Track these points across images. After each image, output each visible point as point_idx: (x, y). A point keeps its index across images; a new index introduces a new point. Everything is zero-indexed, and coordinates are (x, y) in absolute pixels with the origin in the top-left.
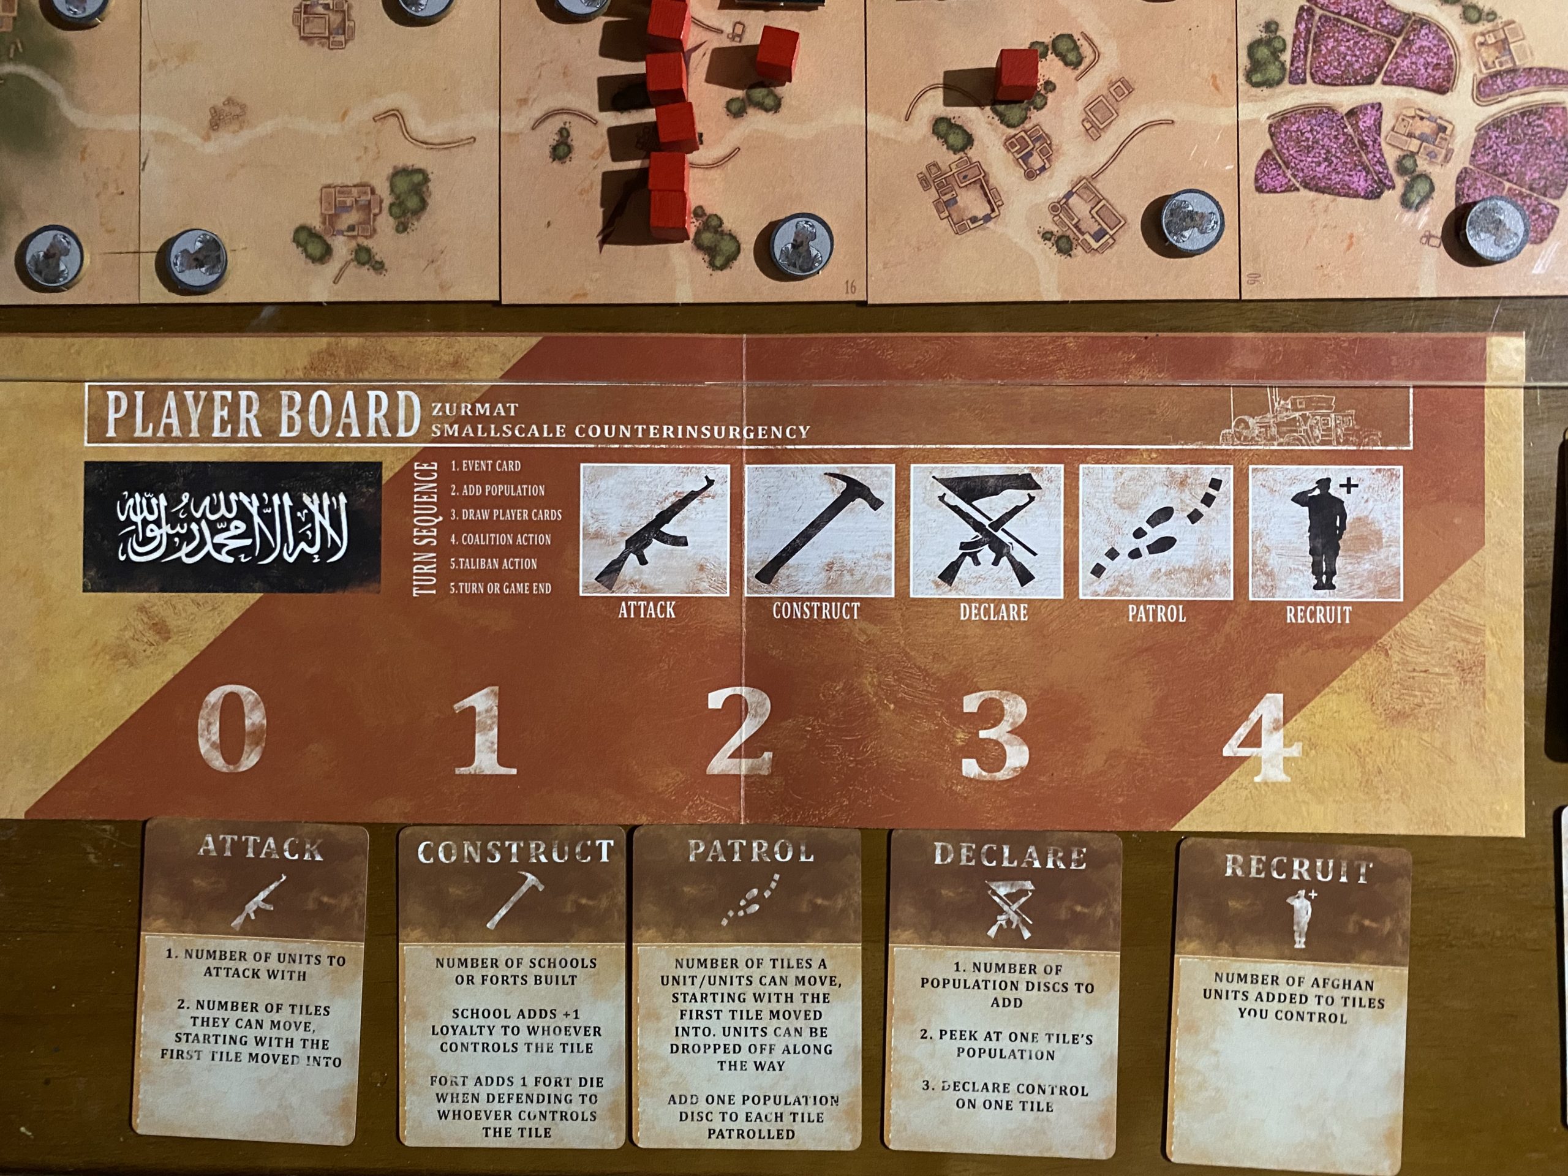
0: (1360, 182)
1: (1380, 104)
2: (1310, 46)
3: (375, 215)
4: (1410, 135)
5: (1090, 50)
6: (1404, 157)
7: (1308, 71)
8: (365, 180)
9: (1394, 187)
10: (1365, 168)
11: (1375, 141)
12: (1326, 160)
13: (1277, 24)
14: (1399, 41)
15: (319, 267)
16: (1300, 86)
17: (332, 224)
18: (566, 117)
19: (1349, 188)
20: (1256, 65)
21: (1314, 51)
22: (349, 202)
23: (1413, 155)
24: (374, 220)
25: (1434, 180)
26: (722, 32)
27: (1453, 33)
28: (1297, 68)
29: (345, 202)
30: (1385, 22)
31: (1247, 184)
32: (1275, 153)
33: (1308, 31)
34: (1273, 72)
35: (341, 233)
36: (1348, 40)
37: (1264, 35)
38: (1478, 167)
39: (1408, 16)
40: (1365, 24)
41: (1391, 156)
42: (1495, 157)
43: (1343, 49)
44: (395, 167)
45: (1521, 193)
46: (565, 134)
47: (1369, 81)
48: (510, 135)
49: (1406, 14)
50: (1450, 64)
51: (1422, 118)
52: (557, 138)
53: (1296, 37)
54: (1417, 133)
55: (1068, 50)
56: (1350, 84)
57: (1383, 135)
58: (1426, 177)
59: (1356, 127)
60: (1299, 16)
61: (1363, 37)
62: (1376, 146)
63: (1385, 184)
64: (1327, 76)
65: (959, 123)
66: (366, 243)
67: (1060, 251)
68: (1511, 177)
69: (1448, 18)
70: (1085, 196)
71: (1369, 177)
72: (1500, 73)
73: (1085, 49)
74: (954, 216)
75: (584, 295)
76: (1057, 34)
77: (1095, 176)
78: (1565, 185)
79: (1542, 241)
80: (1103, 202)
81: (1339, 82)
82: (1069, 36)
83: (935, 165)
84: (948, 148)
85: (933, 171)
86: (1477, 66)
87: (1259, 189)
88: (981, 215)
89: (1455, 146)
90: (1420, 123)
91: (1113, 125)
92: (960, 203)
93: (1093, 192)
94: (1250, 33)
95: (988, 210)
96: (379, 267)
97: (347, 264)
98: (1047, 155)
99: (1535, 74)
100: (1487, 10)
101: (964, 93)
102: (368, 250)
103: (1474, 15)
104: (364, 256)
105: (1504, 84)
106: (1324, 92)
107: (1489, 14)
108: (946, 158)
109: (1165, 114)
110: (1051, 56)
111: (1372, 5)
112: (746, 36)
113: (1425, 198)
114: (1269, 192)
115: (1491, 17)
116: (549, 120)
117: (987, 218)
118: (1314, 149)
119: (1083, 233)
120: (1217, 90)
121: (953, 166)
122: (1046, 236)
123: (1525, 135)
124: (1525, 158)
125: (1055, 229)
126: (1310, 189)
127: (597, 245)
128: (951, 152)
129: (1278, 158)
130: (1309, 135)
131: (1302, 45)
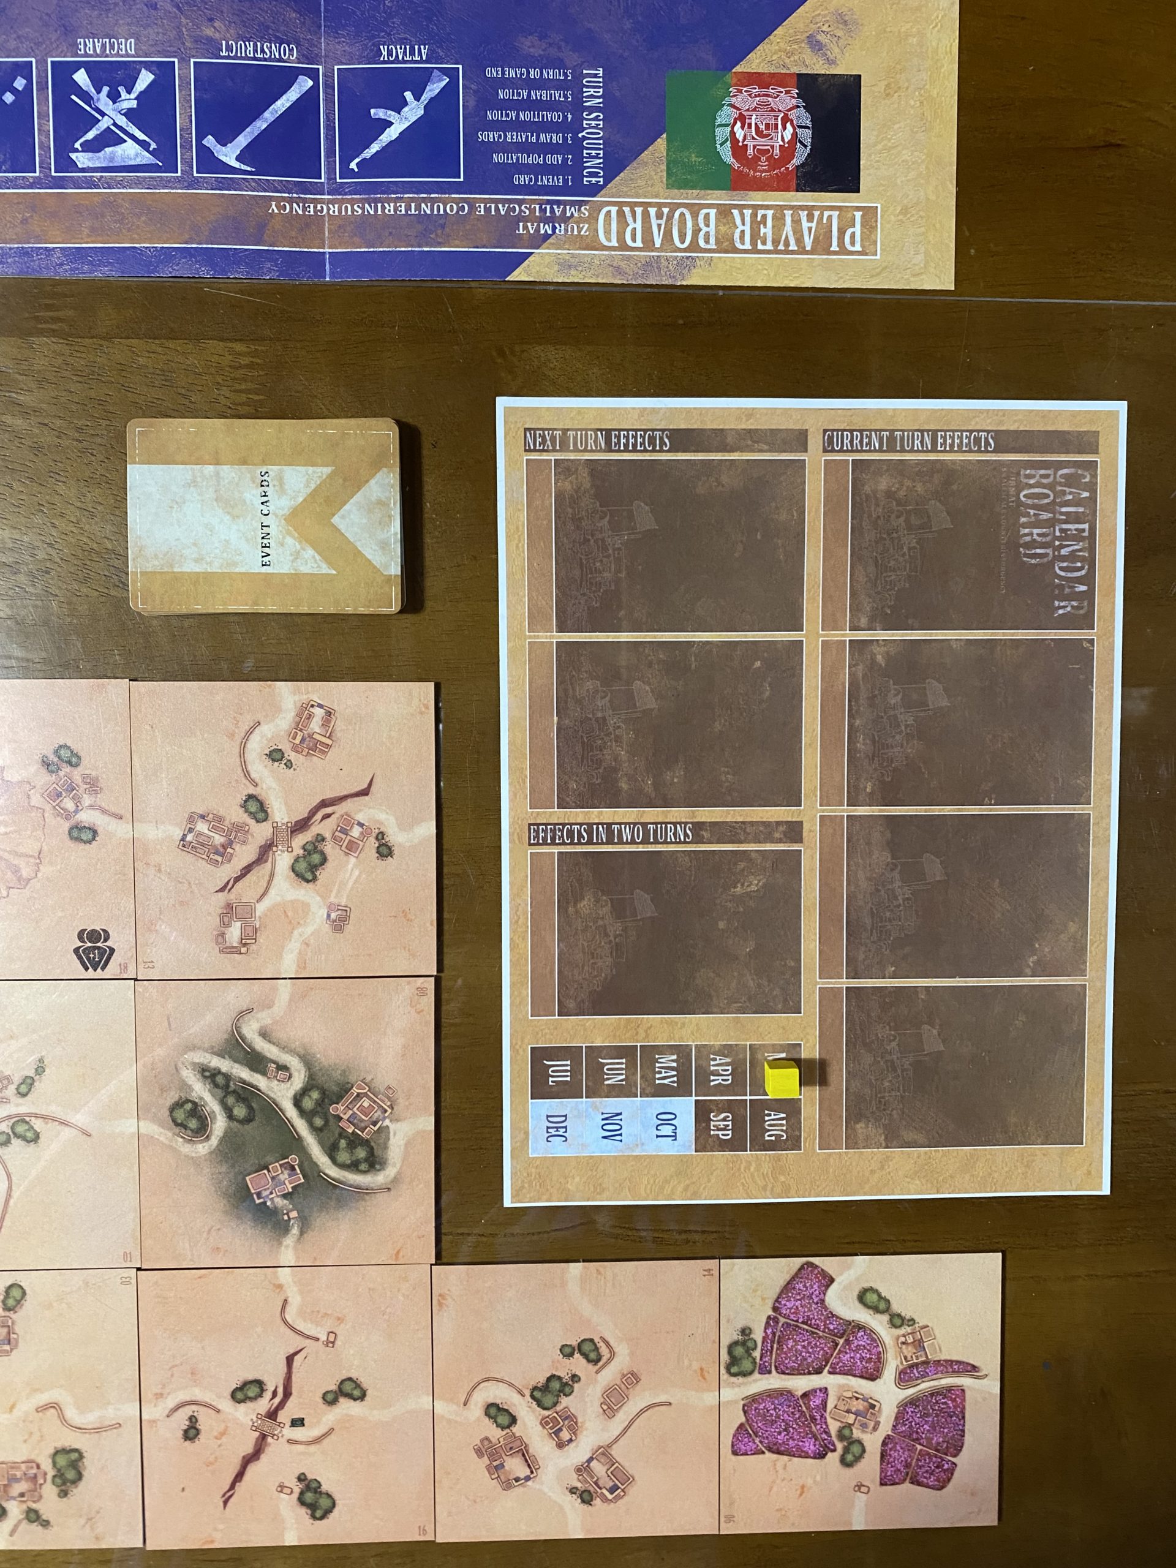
0: (810, 1446)
1: (826, 1389)
2: (775, 1346)
3: (41, 1485)
4: (848, 1411)
5: (608, 1350)
6: (844, 1427)
7: (772, 1364)
8: (33, 1457)
9: (834, 1450)
10: (815, 1436)
11: (822, 1416)
12: (785, 1430)
13: (750, 1329)
14: (841, 1341)
16: (767, 1375)
17: (6, 1492)
18: (194, 1408)
19: (802, 1451)
20: (734, 1360)
21: (777, 1349)
22: (19, 1474)
23: (849, 1426)
24: (40, 1488)
25: (865, 1444)
26: (318, 1339)
27: (882, 1335)
28: (764, 1362)
29: (15, 1475)
30: (832, 1327)
31: (726, 1451)
32: (747, 1426)
33: (774, 1334)
34: (747, 1365)
35: (14, 1498)
36: (804, 1341)
37: (740, 1337)
38: (899, 1434)
39: (849, 1323)
40: (816, 1328)
41: (834, 1427)
42: (911, 1426)
43: (799, 1347)
44: (55, 1448)
45: (928, 1454)
46: (194, 1420)
47: (819, 1371)
48: (149, 1422)
49: (847, 1321)
50: (879, 1358)
51: (857, 1399)
52: (187, 1423)
53: (764, 1339)
54: (854, 1410)
55: (590, 1351)
56: (804, 1374)
57: (828, 1411)
58: (859, 1442)
59: (808, 1405)
60: (767, 1324)
61: (815, 1338)
62: (823, 1419)
63: (828, 1448)
64: (787, 1368)
65: (505, 1407)
66: (34, 1506)
67: (583, 1501)
68: (922, 1441)
69: (878, 1324)
70: (602, 1460)
71: (817, 1443)
72: (916, 1365)
73: (604, 1350)
74: (502, 1477)
75: (212, 1542)
76: (582, 1338)
77: (610, 1446)
78: (962, 1447)
79: (942, 1488)
80: (617, 1464)
81: (796, 1372)
82: (592, 1340)
83: (487, 1439)
84: (497, 1426)
85: (486, 1443)
86: (899, 1359)
87: (735, 1453)
88: (522, 1476)
89: (882, 1419)
90: (855, 1402)
91: (624, 1407)
92: (507, 1468)
93: (609, 1458)
94: (729, 1335)
95: (528, 1472)
96: (46, 1524)
97: (20, 1522)
98: (574, 1429)
99: (942, 1365)
100: (908, 1317)
101: (511, 1385)
102: (36, 1512)
103: (898, 1322)
104: (33, 1516)
105: (919, 1373)
106: (785, 1380)
107: (909, 1320)
108: (496, 1434)
109: (663, 1398)
110: (577, 1355)
111: (822, 1314)
112: (338, 1343)
113: (858, 1458)
114: (742, 1455)
115: (910, 1323)
116: (181, 1409)
117: (528, 1478)
118: (776, 1422)
119: (600, 1488)
120: (705, 1379)
121: (501, 1439)
122: (573, 1491)
123: (933, 1410)
124: (933, 1427)
125: (579, 1485)
126: (773, 1452)
127: (222, 1504)
128: (499, 1429)
129: (749, 1430)
130: (772, 1412)
131: (769, 1345)
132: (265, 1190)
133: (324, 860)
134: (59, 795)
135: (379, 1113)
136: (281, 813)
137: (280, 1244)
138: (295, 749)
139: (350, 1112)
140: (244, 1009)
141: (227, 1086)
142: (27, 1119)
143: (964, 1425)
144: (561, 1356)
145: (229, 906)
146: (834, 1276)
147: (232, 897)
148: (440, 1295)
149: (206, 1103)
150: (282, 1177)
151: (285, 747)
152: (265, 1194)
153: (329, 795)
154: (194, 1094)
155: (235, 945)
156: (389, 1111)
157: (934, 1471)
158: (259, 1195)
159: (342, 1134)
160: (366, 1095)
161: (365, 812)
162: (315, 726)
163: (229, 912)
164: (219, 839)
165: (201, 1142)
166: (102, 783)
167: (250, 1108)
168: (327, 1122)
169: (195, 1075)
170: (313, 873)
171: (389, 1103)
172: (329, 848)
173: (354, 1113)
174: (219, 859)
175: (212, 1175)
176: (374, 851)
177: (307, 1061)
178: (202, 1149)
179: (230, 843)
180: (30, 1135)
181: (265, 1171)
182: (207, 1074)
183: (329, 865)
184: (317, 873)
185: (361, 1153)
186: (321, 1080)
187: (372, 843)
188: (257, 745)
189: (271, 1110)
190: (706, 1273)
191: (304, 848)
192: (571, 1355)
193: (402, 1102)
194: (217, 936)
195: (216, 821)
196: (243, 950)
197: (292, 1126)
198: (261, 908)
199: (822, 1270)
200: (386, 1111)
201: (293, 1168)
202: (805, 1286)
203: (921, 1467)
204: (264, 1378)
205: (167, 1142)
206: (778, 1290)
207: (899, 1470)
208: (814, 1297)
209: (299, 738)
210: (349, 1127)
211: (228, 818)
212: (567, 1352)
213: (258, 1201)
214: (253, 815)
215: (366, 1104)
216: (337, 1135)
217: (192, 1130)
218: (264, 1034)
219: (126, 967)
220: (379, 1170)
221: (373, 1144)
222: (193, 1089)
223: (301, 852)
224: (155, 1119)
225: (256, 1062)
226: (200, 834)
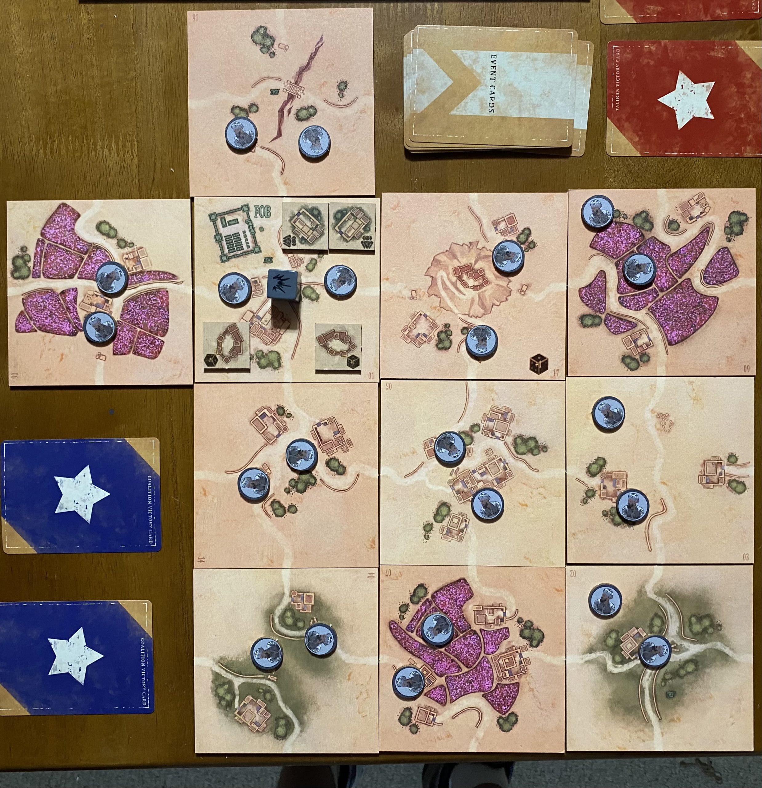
0: (66, 327)
1: (76, 289)
2: (43, 259)
4: (91, 304)
7: (41, 272)
10: (69, 321)
12: (50, 316)
13: (27, 248)
14: (86, 257)
16: (38, 279)
19: (61, 330)
20: (16, 268)
21: (44, 262)
27: (113, 253)
28: (36, 270)
30: (79, 247)
31: (12, 328)
32: (25, 313)
33: (42, 251)
34: (24, 272)
36: (61, 256)
37: (20, 253)
38: (124, 320)
39: (90, 244)
40: (69, 248)
41: (82, 315)
42: (133, 316)
43: (58, 261)
45: (145, 334)
47: (71, 277)
51: (97, 296)
53: (35, 255)
54: (95, 303)
56: (62, 278)
57: (78, 303)
59: (65, 301)
60: (37, 244)
61: (68, 254)
62: (75, 309)
63: (79, 329)
64: (51, 274)
68: (140, 325)
69: (110, 245)
71: (71, 325)
72: (136, 274)
78: (167, 330)
79: (155, 357)
81: (57, 277)
87: (17, 331)
89: (114, 310)
90: (96, 298)
94: (13, 252)
99: (153, 274)
100: (129, 241)
103: (122, 244)
105: (137, 279)
106: (49, 282)
107: (130, 243)
111: (73, 238)
114: (23, 332)
115: (131, 245)
118: (44, 311)
123: (148, 304)
124: (148, 316)
126: (43, 331)
129: (27, 315)
130: (42, 304)
131: (39, 259)
143: (168, 315)
146: (80, 213)
157: (149, 346)
199: (72, 208)
202: (61, 219)
203: (140, 343)
206: (44, 222)
207: (125, 345)
208: (67, 227)
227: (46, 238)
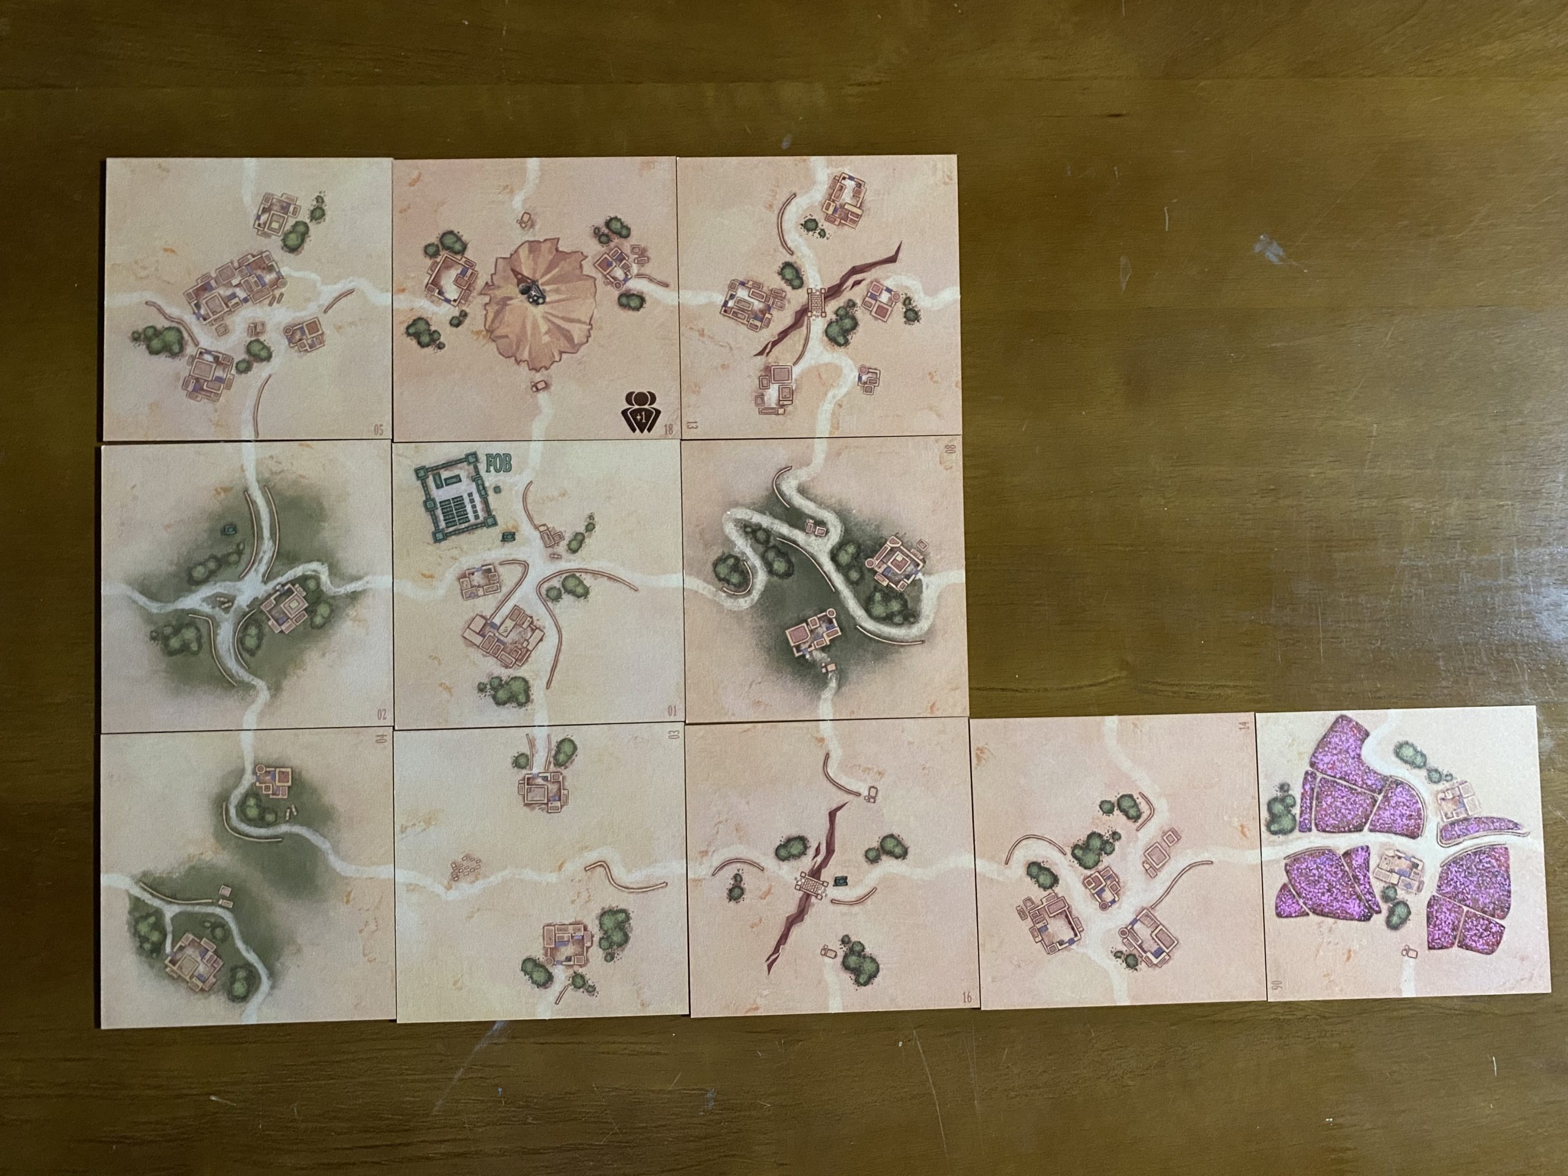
0: (1354, 907)
1: (1368, 847)
2: (1314, 802)
3: (588, 948)
4: (1391, 871)
5: (1147, 807)
6: (1388, 888)
7: (1313, 821)
8: (579, 919)
9: (1379, 912)
10: (1358, 897)
11: (1365, 876)
12: (1329, 891)
13: (1289, 785)
15: (542, 991)
16: (1307, 834)
17: (553, 956)
18: (738, 865)
19: (1347, 913)
20: (1274, 818)
21: (1317, 806)
22: (566, 937)
23: (1393, 886)
24: (587, 952)
25: (1410, 905)
26: (860, 795)
27: (1421, 791)
28: (1305, 819)
29: (563, 937)
30: (1369, 783)
31: (1270, 912)
32: (1290, 886)
33: (1312, 789)
34: (1286, 823)
35: (560, 963)
36: (1343, 797)
37: (1279, 794)
38: (1443, 895)
39: (1385, 779)
40: (1354, 784)
41: (1377, 887)
42: (1455, 887)
43: (1338, 804)
44: (603, 908)
45: (1475, 915)
46: (739, 879)
47: (1359, 829)
48: (694, 880)
49: (1385, 776)
50: (1419, 815)
51: (1400, 858)
52: (732, 882)
53: (1303, 796)
54: (1396, 869)
55: (1130, 807)
56: (1345, 832)
57: (1371, 869)
58: (1404, 903)
59: (1350, 866)
60: (1305, 780)
61: (1353, 794)
62: (1366, 879)
63: (1373, 909)
64: (1327, 825)
65: (1047, 866)
66: (580, 970)
67: (1128, 966)
68: (1468, 902)
69: (1416, 778)
70: (1146, 922)
71: (1362, 904)
72: (1457, 822)
73: (1143, 806)
74: (1046, 940)
75: (757, 1009)
76: (1120, 795)
77: (1153, 907)
78: (1509, 908)
79: (1492, 952)
80: (1161, 927)
81: (1337, 830)
82: (1131, 796)
83: (1029, 899)
84: (1039, 886)
85: (1029, 904)
86: (1440, 816)
87: (1279, 915)
88: (1066, 939)
89: (1425, 879)
90: (1398, 861)
91: (1166, 866)
92: (1050, 930)
93: (1152, 920)
94: (1269, 792)
95: (1072, 935)
96: (591, 990)
97: (565, 989)
98: (1116, 890)
99: (1483, 822)
100: (1445, 772)
101: (1051, 842)
102: (582, 977)
103: (1435, 776)
104: (579, 982)
105: (1460, 830)
106: (1326, 838)
107: (1447, 776)
108: (1038, 894)
109: (1206, 856)
110: (1116, 812)
111: (1359, 769)
112: (879, 798)
113: (1404, 921)
114: (1287, 917)
115: (1449, 778)
116: (726, 868)
117: (1071, 942)
118: (1319, 882)
119: (1145, 952)
120: (1245, 836)
121: (1044, 900)
122: (1117, 955)
123: (1478, 869)
124: (1478, 886)
125: (1124, 949)
126: (1318, 914)
127: (766, 968)
128: (1042, 889)
129: (1292, 890)
130: (1315, 871)
131: (1308, 801)
132: (804, 643)
133: (855, 325)
134: (610, 264)
135: (912, 567)
136: (815, 280)
137: (819, 698)
138: (829, 219)
139: (885, 566)
140: (784, 466)
141: (767, 541)
142: (578, 574)
143: (1510, 885)
144: (1101, 813)
145: (767, 369)
146: (1369, 730)
147: (771, 359)
148: (978, 749)
149: (748, 558)
150: (820, 630)
151: (819, 217)
152: (803, 647)
153: (859, 262)
154: (736, 550)
155: (774, 406)
156: (922, 564)
157: (1482, 933)
158: (798, 648)
159: (877, 587)
160: (899, 549)
161: (893, 278)
162: (847, 197)
163: (768, 374)
164: (757, 305)
165: (744, 596)
166: (651, 253)
167: (789, 562)
168: (862, 577)
169: (737, 531)
170: (845, 337)
171: (921, 557)
172: (859, 313)
173: (889, 567)
174: (758, 324)
175: (754, 628)
176: (902, 315)
177: (843, 515)
178: (744, 603)
179: (768, 309)
180: (580, 590)
181: (804, 624)
182: (749, 530)
183: (860, 329)
184: (849, 337)
185: (895, 606)
186: (857, 534)
187: (900, 308)
188: (794, 214)
189: (810, 565)
190: (1242, 726)
191: (836, 313)
192: (1110, 812)
193: (933, 557)
194: (756, 397)
195: (755, 287)
196: (781, 411)
197: (830, 580)
198: (797, 371)
199: (1357, 723)
200: (918, 565)
201: (830, 621)
202: (1341, 740)
203: (1469, 930)
204: (809, 836)
205: (710, 596)
206: (1313, 745)
207: (1447, 933)
208: (1350, 751)
209: (831, 209)
210: (884, 581)
211: (766, 284)
212: (1107, 808)
213: (797, 655)
214: (789, 282)
215: (899, 558)
216: (872, 589)
217: (735, 585)
218: (802, 491)
219: (671, 429)
220: (913, 623)
221: (906, 597)
222: (735, 545)
223: (834, 317)
224: (698, 574)
225: (796, 518)
226: (740, 301)
227: (1317, 769)
